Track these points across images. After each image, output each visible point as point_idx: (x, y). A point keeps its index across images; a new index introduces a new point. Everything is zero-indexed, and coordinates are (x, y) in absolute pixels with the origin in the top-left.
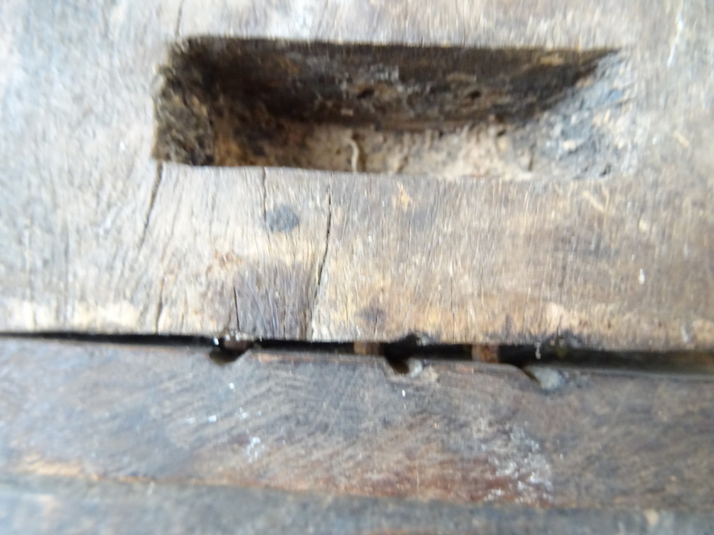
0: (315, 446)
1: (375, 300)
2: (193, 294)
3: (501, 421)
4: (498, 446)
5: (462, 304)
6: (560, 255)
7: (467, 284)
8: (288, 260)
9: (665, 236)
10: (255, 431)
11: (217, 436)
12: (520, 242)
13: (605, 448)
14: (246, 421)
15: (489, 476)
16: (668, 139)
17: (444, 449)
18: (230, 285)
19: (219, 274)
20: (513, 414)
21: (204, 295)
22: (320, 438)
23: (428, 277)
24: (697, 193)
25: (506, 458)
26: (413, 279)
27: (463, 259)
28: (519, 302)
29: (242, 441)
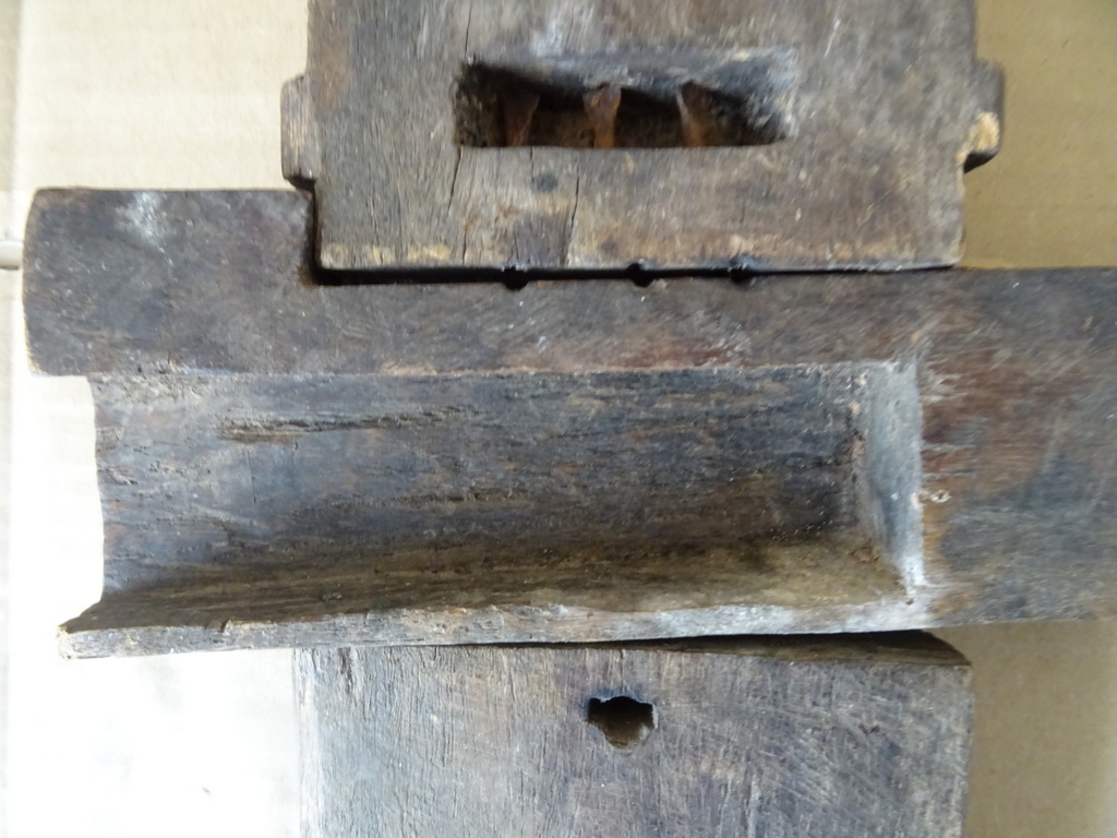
0: (584, 338)
1: (611, 237)
2: (486, 236)
3: (713, 311)
4: (712, 327)
5: (671, 238)
6: (741, 200)
7: (675, 223)
8: (550, 211)
9: (817, 183)
10: (541, 332)
11: (515, 338)
12: (713, 191)
13: (788, 323)
14: (534, 326)
15: (706, 348)
16: (823, 112)
17: (674, 333)
18: (511, 229)
19: (503, 222)
20: (722, 305)
21: (494, 237)
22: (587, 333)
23: (648, 218)
24: (841, 152)
25: (718, 336)
26: (638, 222)
27: (672, 206)
28: (711, 235)
29: (532, 339)
